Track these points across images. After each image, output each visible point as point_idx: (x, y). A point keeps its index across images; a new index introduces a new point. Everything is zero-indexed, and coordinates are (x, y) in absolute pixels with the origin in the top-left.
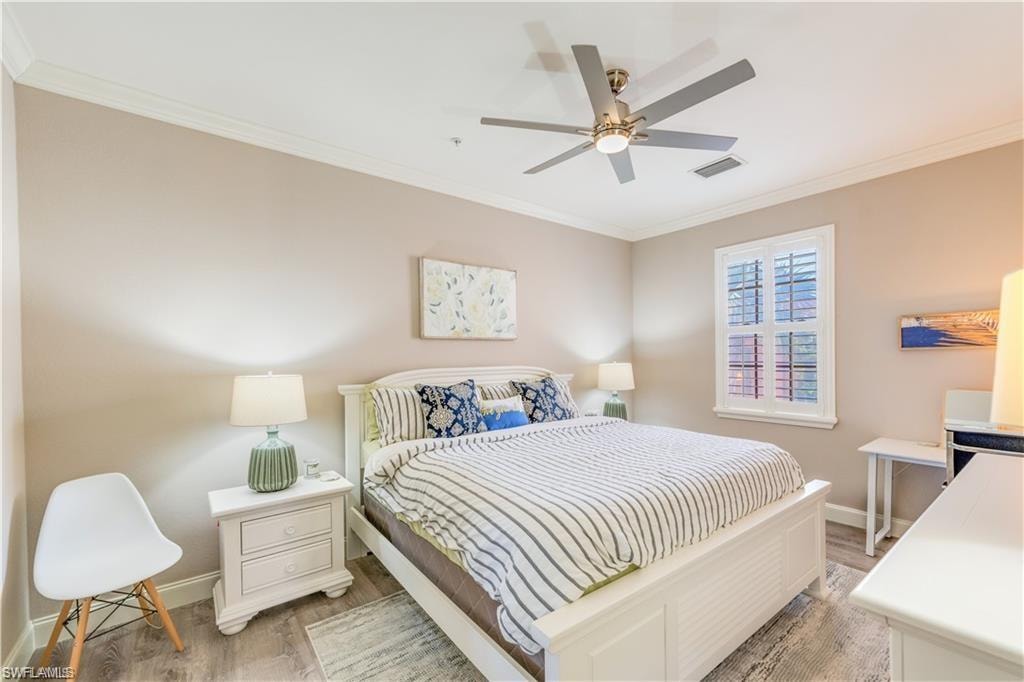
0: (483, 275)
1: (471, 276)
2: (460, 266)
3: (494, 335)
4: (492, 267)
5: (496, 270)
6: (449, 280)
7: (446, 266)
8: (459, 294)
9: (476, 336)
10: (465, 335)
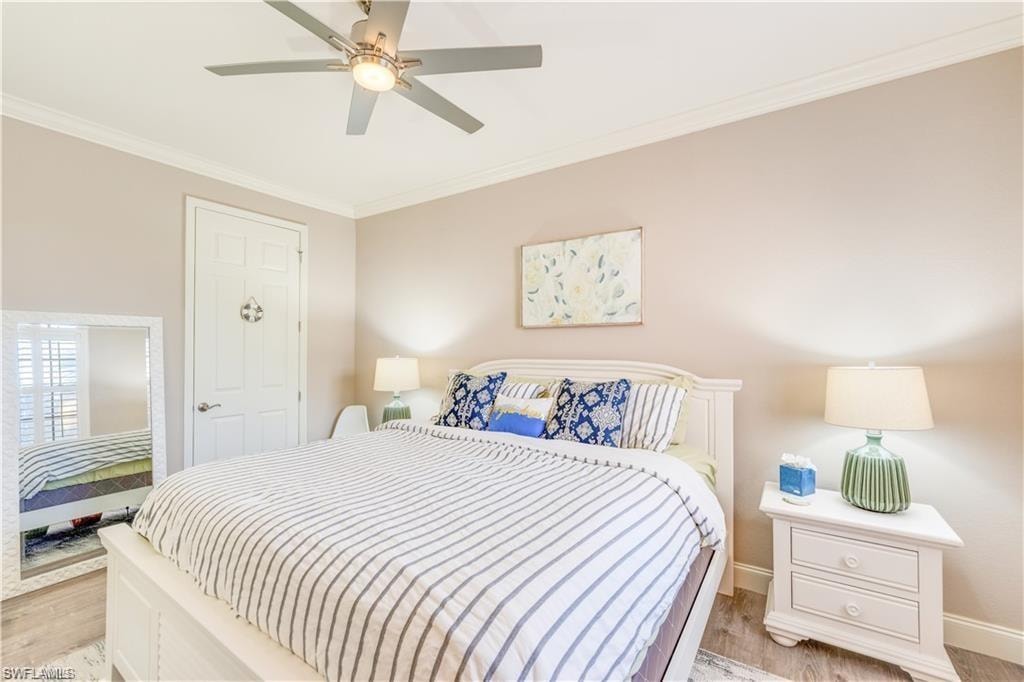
0: (588, 248)
1: (572, 251)
2: (560, 244)
3: (605, 320)
4: (602, 234)
5: (606, 236)
6: (548, 263)
7: (544, 248)
8: (558, 276)
9: (580, 322)
10: (566, 322)
